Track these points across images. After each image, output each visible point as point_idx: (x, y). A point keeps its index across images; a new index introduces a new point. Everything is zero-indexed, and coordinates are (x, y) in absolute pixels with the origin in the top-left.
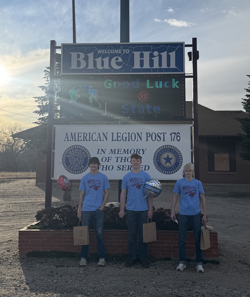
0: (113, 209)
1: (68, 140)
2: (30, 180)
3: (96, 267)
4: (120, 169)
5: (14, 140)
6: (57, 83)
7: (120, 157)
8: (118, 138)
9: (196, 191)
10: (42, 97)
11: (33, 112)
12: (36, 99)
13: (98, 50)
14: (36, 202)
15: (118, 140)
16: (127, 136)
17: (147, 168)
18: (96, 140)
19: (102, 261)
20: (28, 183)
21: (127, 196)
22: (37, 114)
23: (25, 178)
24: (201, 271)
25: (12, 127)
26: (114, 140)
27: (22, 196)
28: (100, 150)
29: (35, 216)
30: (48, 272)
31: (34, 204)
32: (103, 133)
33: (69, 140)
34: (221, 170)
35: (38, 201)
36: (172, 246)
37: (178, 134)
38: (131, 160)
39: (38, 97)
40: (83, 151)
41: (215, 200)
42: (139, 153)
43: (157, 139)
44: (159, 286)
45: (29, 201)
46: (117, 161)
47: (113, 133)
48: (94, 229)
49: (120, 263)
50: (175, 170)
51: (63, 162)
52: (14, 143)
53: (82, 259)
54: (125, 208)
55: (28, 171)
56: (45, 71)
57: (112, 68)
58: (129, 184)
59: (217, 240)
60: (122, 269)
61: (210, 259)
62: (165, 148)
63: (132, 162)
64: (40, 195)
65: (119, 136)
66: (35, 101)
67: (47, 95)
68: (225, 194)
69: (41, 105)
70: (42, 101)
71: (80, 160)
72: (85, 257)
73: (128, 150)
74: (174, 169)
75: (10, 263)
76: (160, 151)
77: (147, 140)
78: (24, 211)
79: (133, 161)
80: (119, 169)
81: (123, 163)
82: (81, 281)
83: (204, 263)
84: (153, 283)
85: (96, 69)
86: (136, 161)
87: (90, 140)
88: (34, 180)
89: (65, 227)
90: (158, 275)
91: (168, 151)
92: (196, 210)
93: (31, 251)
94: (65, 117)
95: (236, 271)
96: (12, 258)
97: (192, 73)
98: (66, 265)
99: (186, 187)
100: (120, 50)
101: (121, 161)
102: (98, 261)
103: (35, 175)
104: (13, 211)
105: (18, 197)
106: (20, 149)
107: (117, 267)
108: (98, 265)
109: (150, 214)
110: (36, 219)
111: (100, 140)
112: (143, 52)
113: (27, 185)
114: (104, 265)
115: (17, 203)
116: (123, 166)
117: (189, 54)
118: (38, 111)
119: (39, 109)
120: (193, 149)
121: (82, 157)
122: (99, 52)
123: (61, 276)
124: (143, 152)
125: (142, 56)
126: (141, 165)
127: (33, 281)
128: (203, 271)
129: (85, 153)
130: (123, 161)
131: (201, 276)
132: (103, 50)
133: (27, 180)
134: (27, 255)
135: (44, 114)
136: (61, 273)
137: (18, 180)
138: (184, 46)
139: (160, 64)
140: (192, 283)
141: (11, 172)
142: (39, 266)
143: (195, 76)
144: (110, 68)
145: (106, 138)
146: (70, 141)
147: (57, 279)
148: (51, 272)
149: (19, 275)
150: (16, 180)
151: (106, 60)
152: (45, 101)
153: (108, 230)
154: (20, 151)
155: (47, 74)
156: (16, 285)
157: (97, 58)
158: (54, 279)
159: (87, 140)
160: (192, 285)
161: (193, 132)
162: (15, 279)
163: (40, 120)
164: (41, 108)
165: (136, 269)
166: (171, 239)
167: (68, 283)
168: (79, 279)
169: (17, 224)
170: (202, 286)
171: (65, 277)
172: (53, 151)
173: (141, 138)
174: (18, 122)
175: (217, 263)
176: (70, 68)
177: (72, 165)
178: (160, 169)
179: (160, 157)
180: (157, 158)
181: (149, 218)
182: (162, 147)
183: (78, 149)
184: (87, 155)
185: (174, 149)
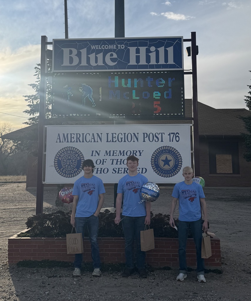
0: (109, 215)
1: (60, 142)
2: (20, 185)
3: (91, 278)
4: (116, 172)
5: (3, 141)
6: (49, 81)
7: (115, 159)
8: (113, 139)
9: (196, 195)
10: (32, 96)
11: (23, 112)
12: (27, 98)
13: (91, 46)
14: (27, 208)
15: (113, 141)
16: (123, 136)
17: (144, 170)
18: (90, 141)
19: (97, 271)
20: (18, 188)
21: (124, 201)
22: (27, 114)
23: (15, 182)
24: (202, 282)
25: (1, 127)
26: (109, 141)
27: (12, 202)
28: (94, 152)
29: (26, 223)
30: (40, 283)
31: (25, 210)
32: (98, 134)
33: (62, 141)
34: (224, 172)
35: (29, 207)
36: (171, 255)
37: (177, 135)
38: (127, 163)
39: (28, 95)
40: (76, 153)
41: (218, 205)
42: (136, 155)
43: (154, 140)
44: (158, 297)
45: (19, 207)
46: (112, 164)
47: (107, 134)
49: (116, 273)
51: (55, 165)
52: (3, 144)
53: (76, 269)
54: (121, 214)
55: (18, 174)
56: (36, 68)
57: (106, 64)
58: (125, 188)
59: (219, 248)
60: (118, 279)
61: (213, 268)
62: (163, 149)
63: (128, 164)
64: (30, 200)
65: (114, 136)
66: (25, 100)
67: (37, 94)
68: (228, 198)
69: (31, 104)
70: (32, 100)
71: (73, 163)
72: (79, 266)
73: (124, 151)
74: (173, 172)
76: (158, 152)
77: (144, 141)
78: (14, 217)
79: (129, 163)
80: (114, 172)
81: (119, 166)
82: (75, 292)
83: (206, 272)
84: (152, 294)
85: (89, 66)
86: (132, 163)
87: (83, 141)
88: (24, 184)
89: (57, 235)
90: (157, 286)
92: (197, 216)
93: (21, 260)
94: (57, 117)
95: (240, 281)
96: (1, 268)
97: (191, 70)
98: (59, 275)
99: (185, 191)
100: (114, 45)
101: (117, 164)
103: (25, 179)
104: (2, 218)
105: (7, 202)
106: (9, 151)
107: (113, 277)
108: (93, 275)
109: (148, 219)
110: (27, 227)
111: (95, 141)
112: (139, 47)
113: (16, 189)
114: (99, 275)
115: (6, 209)
116: (119, 169)
117: (188, 49)
118: (28, 111)
119: (29, 109)
120: (193, 150)
121: (75, 160)
122: (93, 47)
123: (53, 287)
124: (140, 153)
125: (138, 51)
126: (137, 167)
127: (24, 293)
128: (205, 281)
129: (79, 155)
130: (119, 163)
131: (203, 286)
132: (97, 46)
133: (17, 184)
134: (17, 264)
135: (34, 114)
136: (54, 284)
137: (8, 184)
138: (182, 40)
139: (157, 60)
140: (194, 294)
142: (30, 276)
143: (194, 73)
144: (104, 65)
145: (101, 139)
146: (63, 142)
147: (49, 291)
148: (43, 283)
149: (9, 286)
150: (6, 184)
151: (100, 56)
152: (35, 99)
153: (103, 238)
154: (10, 153)
155: (38, 71)
156: (5, 297)
157: (91, 54)
158: (46, 291)
159: (80, 142)
160: (194, 297)
161: (193, 132)
162: (5, 291)
163: (31, 121)
164: (32, 107)
165: (133, 279)
166: (171, 246)
167: (61, 294)
168: (72, 290)
169: (7, 231)
170: (204, 298)
171: (57, 289)
172: (45, 153)
173: (137, 139)
174: (7, 122)
175: (220, 272)
176: (62, 65)
177: (64, 168)
178: (159, 172)
179: (158, 159)
180: (154, 160)
181: (147, 224)
182: (161, 149)
183: (71, 150)
184: (80, 158)
185: (173, 150)
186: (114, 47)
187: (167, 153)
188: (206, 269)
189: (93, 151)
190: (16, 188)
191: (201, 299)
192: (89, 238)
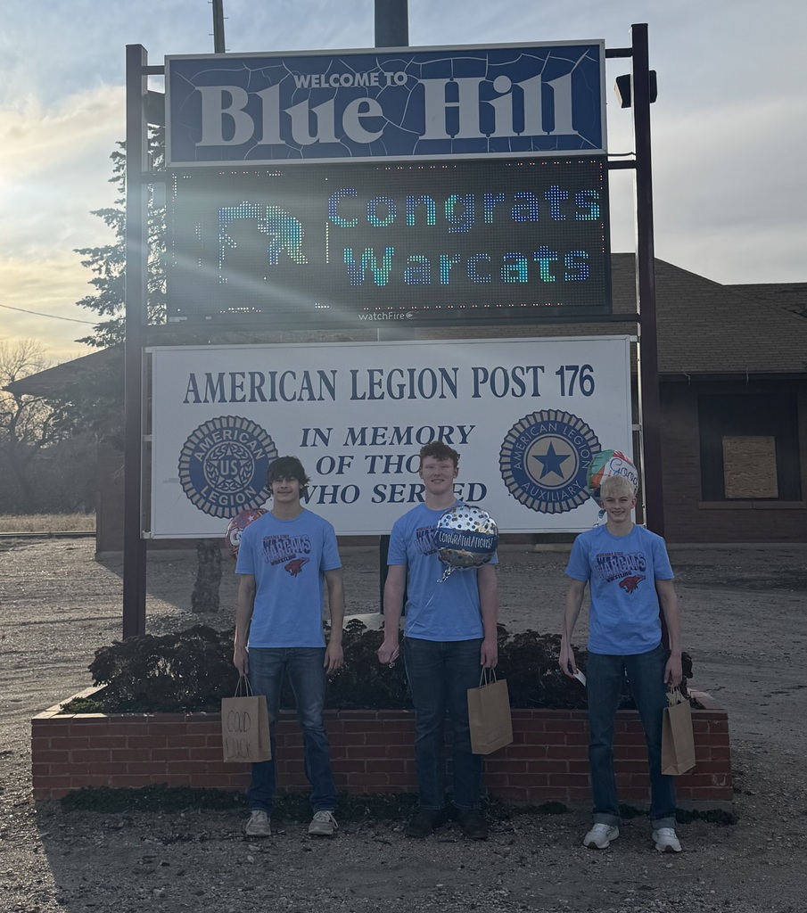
0: (362, 637)
1: (197, 400)
2: (75, 543)
3: (304, 841)
4: (383, 497)
5: (19, 401)
6: (154, 199)
7: (381, 457)
8: (373, 389)
9: (643, 570)
10: (107, 249)
11: (78, 304)
12: (88, 257)
13: (296, 77)
14: (98, 619)
15: (372, 397)
16: (406, 380)
17: (478, 492)
18: (298, 397)
19: (323, 820)
20: (70, 553)
22: (90, 309)
23: (59, 536)
24: (669, 850)
25: (11, 356)
26: (359, 395)
27: (50, 598)
28: (311, 434)
29: (89, 667)
30: (136, 861)
31: (90, 626)
32: (322, 373)
33: (202, 399)
34: (748, 494)
35: (104, 615)
36: (568, 765)
37: (587, 372)
39: (93, 248)
40: (252, 438)
41: (728, 602)
42: (450, 442)
43: (510, 391)
44: (520, 901)
45: (71, 615)
46: (372, 471)
47: (354, 373)
48: (294, 708)
49: (388, 825)
50: (576, 498)
51: (181, 477)
52: (19, 412)
53: (254, 813)
54: (401, 633)
55: (70, 510)
56: (115, 155)
57: (346, 139)
58: (414, 547)
59: (726, 740)
60: (394, 845)
61: (704, 806)
62: (539, 420)
63: (424, 470)
64: (110, 594)
65: (376, 381)
66: (83, 263)
67: (123, 242)
68: (764, 579)
69: (103, 276)
70: (107, 263)
71: (242, 469)
72: (265, 805)
73: (409, 430)
74: (574, 494)
75: (5, 830)
76: (522, 430)
77: (477, 395)
78: (56, 649)
79: (427, 467)
80: (378, 498)
81: (392, 478)
82: (251, 889)
83: (682, 819)
84: (502, 892)
85: (289, 146)
86: (437, 466)
87: (273, 399)
88: (91, 542)
89: (192, 705)
90: (521, 866)
91: (553, 431)
92: (645, 636)
93: (76, 788)
94: (186, 318)
95: (794, 846)
96: (9, 813)
97: (632, 153)
98: (199, 835)
99: (608, 558)
100: (372, 75)
101: (387, 471)
102: (308, 819)
103: (93, 526)
104: (15, 652)
105: (33, 600)
106: (39, 433)
107: (378, 838)
108: (311, 834)
110: (93, 679)
111: (312, 398)
112: (455, 80)
113: (65, 558)
114: (330, 832)
115: (29, 623)
116: (394, 487)
117: (623, 82)
118: (93, 299)
119: (97, 293)
120: (641, 424)
121: (249, 459)
122: (301, 82)
123: (181, 874)
124: (464, 436)
125: (452, 93)
126: (455, 481)
127: (83, 893)
128: (679, 849)
129: (260, 443)
130: (393, 468)
131: (671, 865)
132: (314, 76)
133: (65, 541)
134: (64, 802)
135: (115, 310)
136: (182, 864)
137: (37, 541)
138: (602, 54)
139: (519, 123)
140: (639, 889)
141: (10, 517)
142: (105, 839)
143: (642, 163)
144: (339, 141)
145: (332, 391)
146: (206, 401)
147: (167, 885)
148: (147, 859)
149: (36, 872)
150: (29, 541)
151: (326, 111)
152: (117, 262)
153: (342, 712)
154: (43, 442)
155: (123, 166)
156: (22, 906)
157: (295, 104)
158: (157, 885)
159: (263, 399)
160: (641, 899)
161: (639, 363)
162: (21, 888)
163: (104, 332)
164: (106, 286)
165: (443, 844)
166: (566, 737)
167: (204, 897)
168: (242, 883)
169: (31, 694)
170: (672, 903)
171: (193, 877)
172: (147, 439)
173: (454, 389)
174: (29, 340)
175: (727, 819)
176: (197, 145)
177: (213, 486)
178: (525, 495)
179: (523, 455)
180: (511, 457)
181: (488, 665)
182: (531, 419)
183: (233, 429)
184: (264, 452)
185: (572, 424)
186: (373, 79)
187: (554, 432)
188: (683, 811)
189: (306, 431)
190: (63, 555)
191: (665, 908)
192: (295, 712)
